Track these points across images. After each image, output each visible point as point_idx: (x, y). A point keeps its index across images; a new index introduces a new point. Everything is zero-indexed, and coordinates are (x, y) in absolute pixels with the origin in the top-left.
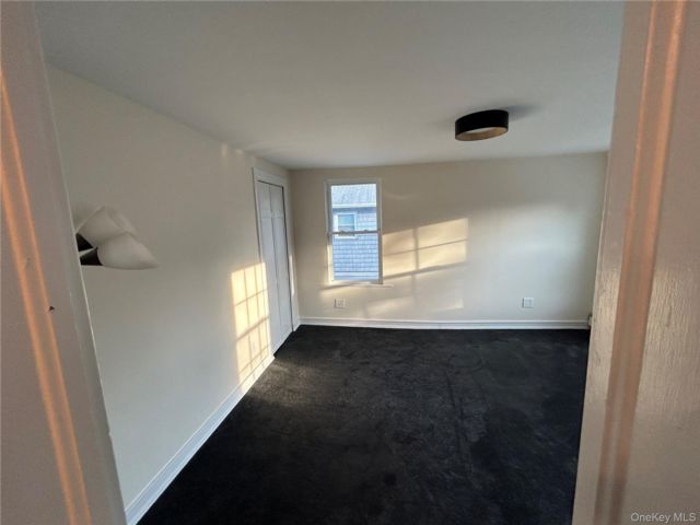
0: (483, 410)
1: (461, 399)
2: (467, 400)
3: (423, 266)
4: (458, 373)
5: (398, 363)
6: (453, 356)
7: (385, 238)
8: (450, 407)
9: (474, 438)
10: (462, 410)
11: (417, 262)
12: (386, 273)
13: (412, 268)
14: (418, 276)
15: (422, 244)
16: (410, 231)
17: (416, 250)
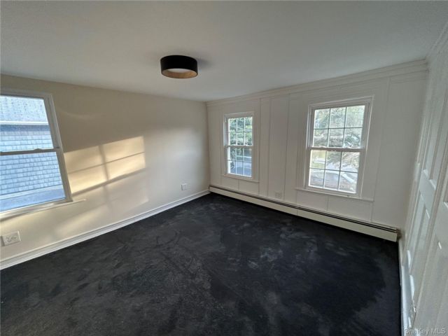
0: (199, 264)
1: (183, 265)
2: (188, 263)
3: (112, 176)
4: (169, 248)
5: (118, 266)
6: (158, 237)
7: (67, 156)
8: (181, 276)
9: (207, 286)
10: (189, 272)
11: (107, 174)
12: (73, 190)
13: (102, 180)
14: (110, 186)
15: (109, 158)
16: (96, 148)
17: (105, 164)
